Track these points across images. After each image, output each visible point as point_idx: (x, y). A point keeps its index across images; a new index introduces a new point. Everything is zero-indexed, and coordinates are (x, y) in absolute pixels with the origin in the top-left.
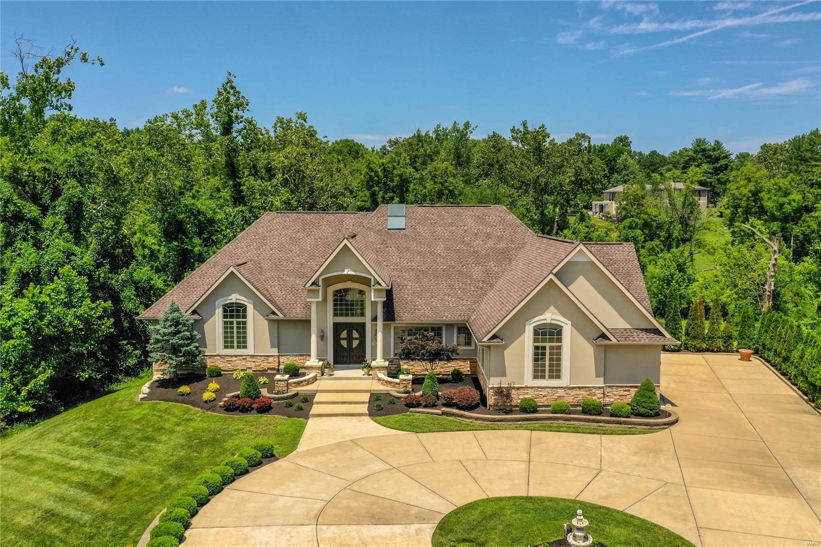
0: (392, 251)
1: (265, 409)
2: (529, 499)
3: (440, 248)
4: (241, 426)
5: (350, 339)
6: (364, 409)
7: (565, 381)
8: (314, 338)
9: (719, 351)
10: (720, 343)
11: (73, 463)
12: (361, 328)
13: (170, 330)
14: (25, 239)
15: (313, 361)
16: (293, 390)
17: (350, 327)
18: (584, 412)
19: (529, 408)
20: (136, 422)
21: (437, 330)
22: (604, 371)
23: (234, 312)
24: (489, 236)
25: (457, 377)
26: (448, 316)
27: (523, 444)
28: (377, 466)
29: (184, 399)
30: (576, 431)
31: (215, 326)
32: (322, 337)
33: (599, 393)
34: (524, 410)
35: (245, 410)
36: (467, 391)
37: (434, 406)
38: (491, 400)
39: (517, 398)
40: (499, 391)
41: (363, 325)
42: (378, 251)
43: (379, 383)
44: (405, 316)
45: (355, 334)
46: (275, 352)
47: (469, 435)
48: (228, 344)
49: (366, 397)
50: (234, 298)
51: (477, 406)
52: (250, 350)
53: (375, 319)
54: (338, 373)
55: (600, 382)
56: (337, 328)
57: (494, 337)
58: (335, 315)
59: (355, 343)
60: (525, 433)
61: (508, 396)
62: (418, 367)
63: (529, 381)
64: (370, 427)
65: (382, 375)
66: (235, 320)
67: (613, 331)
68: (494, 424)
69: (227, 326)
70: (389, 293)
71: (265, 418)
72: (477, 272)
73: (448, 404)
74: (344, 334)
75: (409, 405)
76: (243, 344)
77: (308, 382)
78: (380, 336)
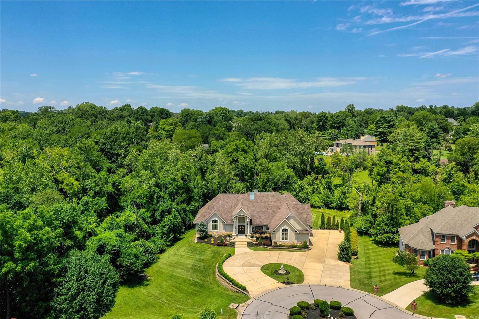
0: (251, 206)
1: (226, 245)
2: (277, 263)
3: (262, 205)
4: (222, 249)
5: (242, 228)
6: (246, 246)
7: (288, 240)
8: (234, 229)
9: (335, 229)
10: (335, 227)
11: (191, 256)
12: (244, 226)
13: (202, 227)
14: (162, 202)
15: (234, 234)
16: (231, 241)
17: (242, 226)
18: (292, 247)
19: (281, 246)
20: (199, 248)
21: (262, 227)
22: (297, 238)
23: (215, 222)
24: (275, 202)
25: (266, 238)
26: (265, 224)
27: (278, 254)
28: (250, 258)
29: (206, 242)
30: (290, 251)
31: (210, 225)
32: (235, 228)
33: (296, 243)
34: (280, 247)
35: (221, 246)
36: (268, 242)
37: (261, 245)
38: (273, 244)
39: (278, 244)
40: (275, 242)
41: (245, 225)
42: (248, 206)
43: (249, 239)
44: (255, 224)
45: (243, 227)
46: (224, 231)
47: (268, 252)
48: (213, 229)
49: (246, 243)
50: (215, 219)
51: (270, 245)
52: (218, 230)
53: (247, 224)
54: (240, 237)
55: (296, 241)
56: (239, 226)
57: (274, 231)
58: (238, 223)
59: (243, 229)
60: (279, 251)
61: (276, 243)
62: (257, 235)
63: (281, 240)
64: (248, 250)
65: (250, 237)
66: (215, 224)
67: (299, 230)
68: (273, 250)
69: (213, 225)
70: (251, 220)
71: (226, 247)
72: (271, 212)
73: (264, 245)
74: (240, 227)
75: (256, 245)
76: (217, 229)
77: (234, 239)
78: (249, 228)
